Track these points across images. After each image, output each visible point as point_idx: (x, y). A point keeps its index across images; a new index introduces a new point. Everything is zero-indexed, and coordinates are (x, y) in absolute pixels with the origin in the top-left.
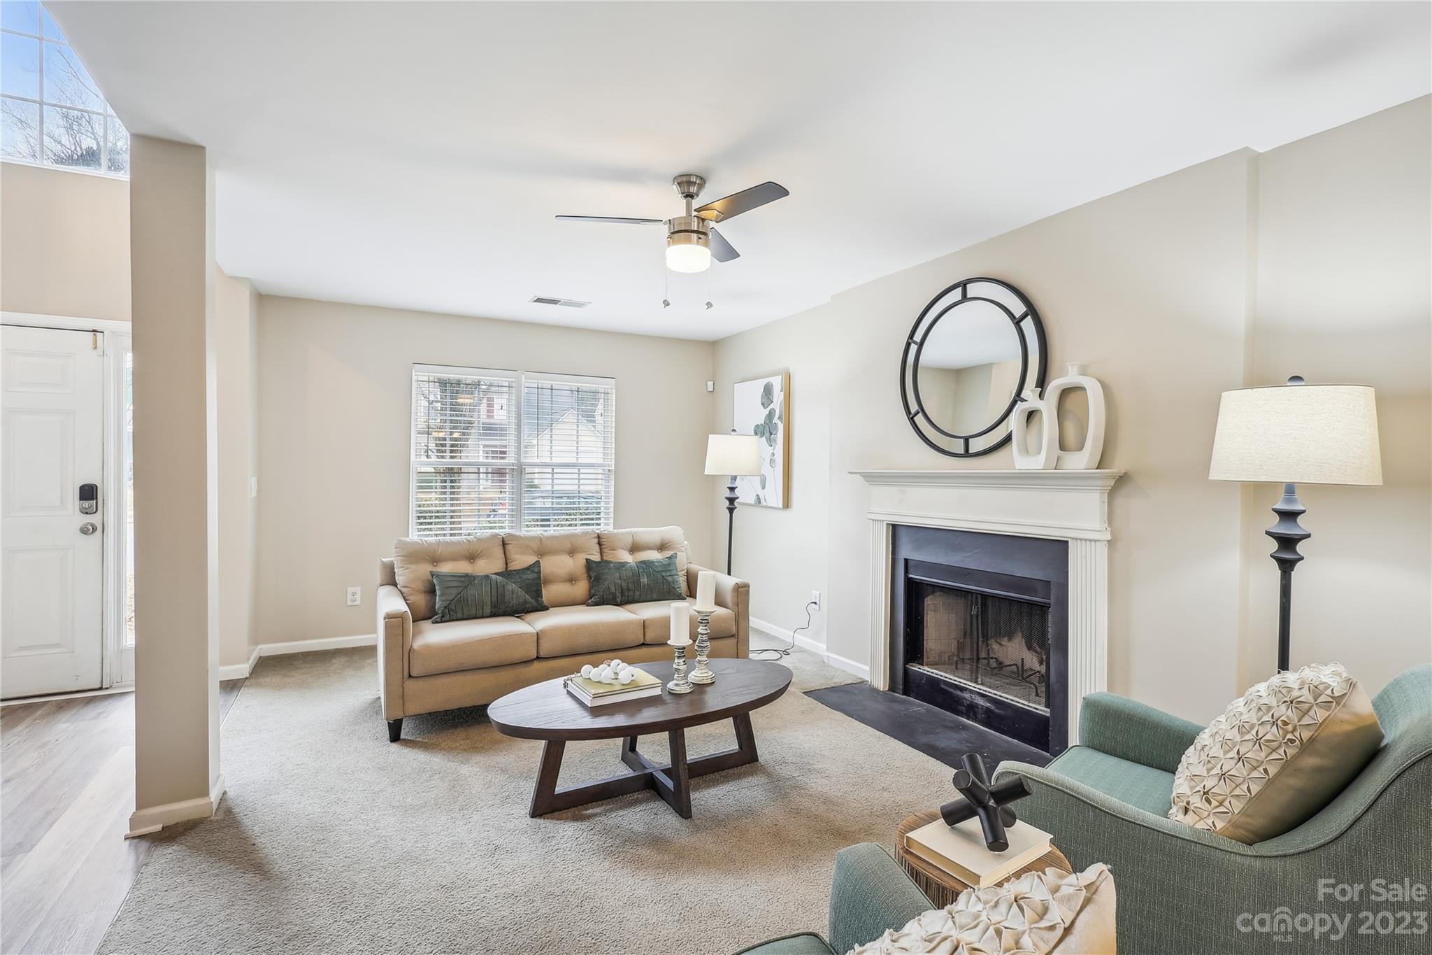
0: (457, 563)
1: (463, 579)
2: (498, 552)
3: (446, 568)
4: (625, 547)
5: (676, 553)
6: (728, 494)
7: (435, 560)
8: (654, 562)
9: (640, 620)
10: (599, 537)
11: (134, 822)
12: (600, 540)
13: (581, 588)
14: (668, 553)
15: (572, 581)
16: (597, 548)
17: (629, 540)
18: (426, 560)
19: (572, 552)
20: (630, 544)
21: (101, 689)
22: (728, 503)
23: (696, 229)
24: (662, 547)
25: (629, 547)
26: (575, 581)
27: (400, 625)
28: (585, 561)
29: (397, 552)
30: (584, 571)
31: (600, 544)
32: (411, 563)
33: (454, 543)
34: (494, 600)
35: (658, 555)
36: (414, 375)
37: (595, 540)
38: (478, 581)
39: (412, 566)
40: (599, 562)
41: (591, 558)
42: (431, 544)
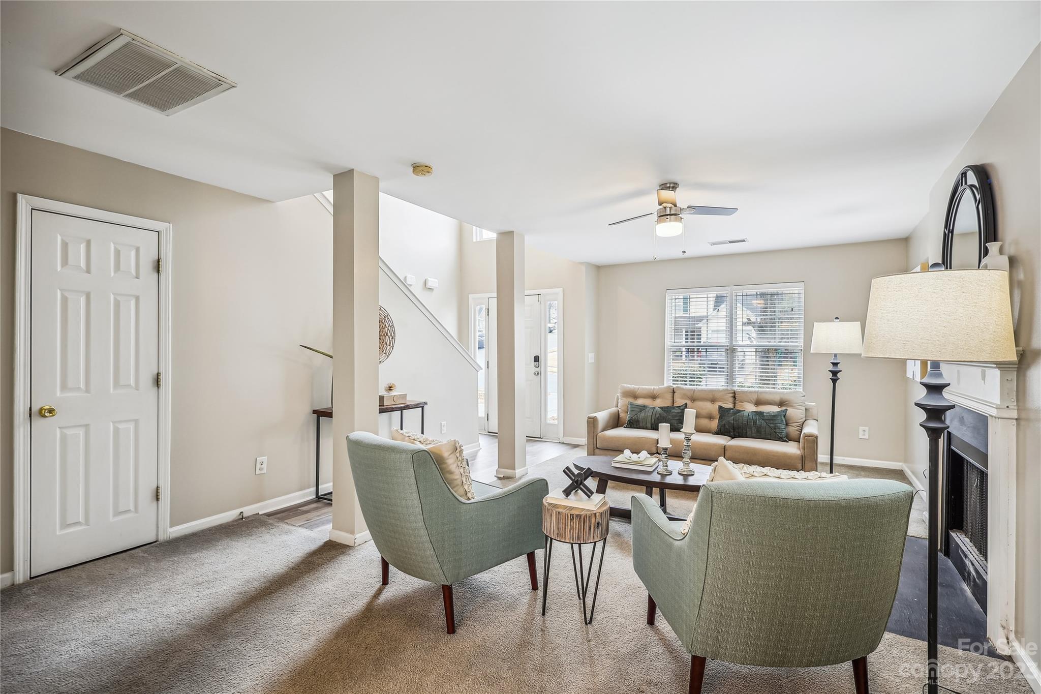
0: (645, 400)
1: (641, 408)
2: (669, 396)
3: (640, 402)
4: (750, 401)
5: (787, 409)
6: (831, 368)
7: (636, 397)
8: (764, 413)
9: (722, 445)
10: (734, 393)
11: (497, 472)
12: (734, 395)
13: (714, 424)
14: (783, 408)
15: (711, 418)
16: (731, 400)
17: (755, 397)
18: (632, 397)
19: (713, 401)
20: (755, 399)
21: (540, 438)
22: (831, 375)
23: (669, 213)
24: (781, 404)
25: (754, 401)
26: (713, 419)
27: (592, 423)
28: (720, 407)
29: (619, 391)
30: (718, 413)
31: (734, 397)
32: (624, 397)
33: (646, 389)
34: (653, 420)
35: (775, 409)
36: (667, 296)
37: (732, 395)
38: (647, 409)
39: (624, 399)
40: (730, 409)
41: (725, 406)
42: (635, 388)
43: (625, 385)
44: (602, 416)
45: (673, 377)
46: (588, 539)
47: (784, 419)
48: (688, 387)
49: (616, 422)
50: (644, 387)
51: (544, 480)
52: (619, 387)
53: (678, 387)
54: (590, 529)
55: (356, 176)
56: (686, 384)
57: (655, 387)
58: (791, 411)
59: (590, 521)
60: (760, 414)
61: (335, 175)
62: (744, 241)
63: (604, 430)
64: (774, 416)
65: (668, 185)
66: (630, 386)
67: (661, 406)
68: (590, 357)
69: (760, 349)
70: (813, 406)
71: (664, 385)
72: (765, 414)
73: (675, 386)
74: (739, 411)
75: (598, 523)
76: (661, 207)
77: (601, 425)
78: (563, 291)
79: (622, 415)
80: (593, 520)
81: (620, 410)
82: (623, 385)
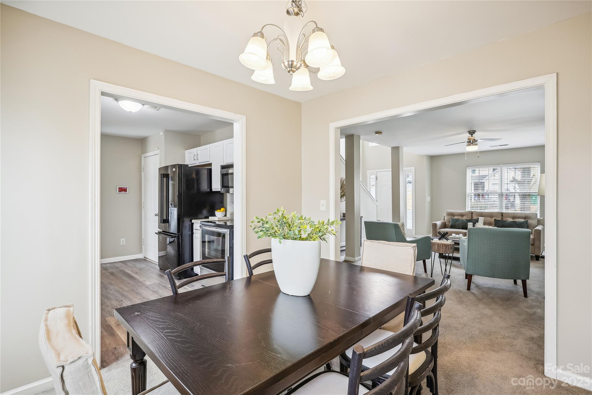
0: (458, 216)
1: (456, 220)
2: (470, 215)
3: (456, 217)
5: (528, 220)
7: (454, 215)
14: (526, 220)
16: (501, 216)
18: (452, 215)
20: (513, 216)
24: (525, 218)
27: (435, 226)
28: (495, 220)
29: (445, 213)
30: (494, 222)
31: (502, 216)
32: (448, 215)
33: (458, 212)
34: (463, 225)
35: (522, 220)
36: (467, 170)
37: (501, 214)
38: (460, 220)
39: (448, 216)
40: (500, 220)
41: (498, 219)
42: (453, 212)
43: (448, 210)
44: (439, 223)
45: (471, 208)
46: (448, 252)
47: (526, 224)
48: (479, 211)
49: (444, 226)
50: (457, 211)
51: (429, 237)
52: (445, 211)
53: (474, 211)
54: (449, 249)
55: (355, 137)
56: (478, 209)
57: (463, 211)
58: (530, 221)
59: (449, 247)
60: (515, 222)
61: (346, 136)
62: (507, 145)
63: (440, 228)
64: (521, 223)
65: (471, 132)
66: (450, 211)
67: (467, 219)
68: (428, 199)
69: (521, 194)
70: (542, 219)
71: (466, 210)
72: (517, 222)
73: (473, 210)
74: (504, 221)
75: (451, 248)
76: (469, 140)
77: (438, 227)
78: (415, 168)
79: (447, 223)
80: (450, 246)
81: (446, 221)
82: (447, 210)
